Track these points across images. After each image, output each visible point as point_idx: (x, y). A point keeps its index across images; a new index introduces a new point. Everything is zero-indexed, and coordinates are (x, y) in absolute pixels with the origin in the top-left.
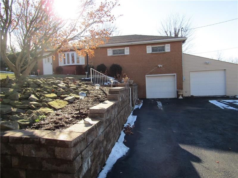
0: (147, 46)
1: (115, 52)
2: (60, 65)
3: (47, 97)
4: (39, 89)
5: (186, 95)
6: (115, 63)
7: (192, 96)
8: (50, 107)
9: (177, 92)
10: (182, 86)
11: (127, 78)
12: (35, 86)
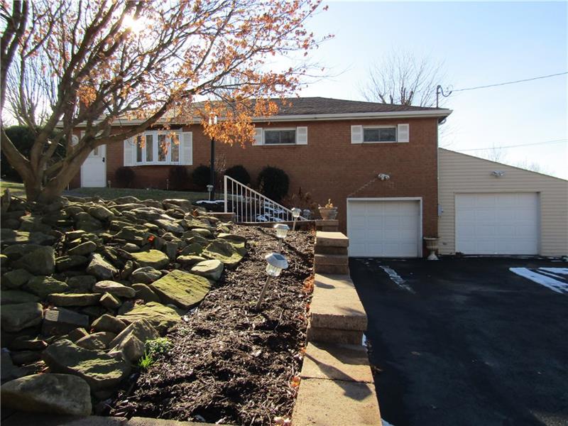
0: (352, 127)
1: (272, 137)
2: (126, 164)
3: (142, 264)
4: (110, 236)
5: (445, 251)
6: (272, 165)
7: (459, 254)
8: (163, 299)
9: (425, 243)
10: (437, 229)
11: (331, 206)
12: (94, 224)
